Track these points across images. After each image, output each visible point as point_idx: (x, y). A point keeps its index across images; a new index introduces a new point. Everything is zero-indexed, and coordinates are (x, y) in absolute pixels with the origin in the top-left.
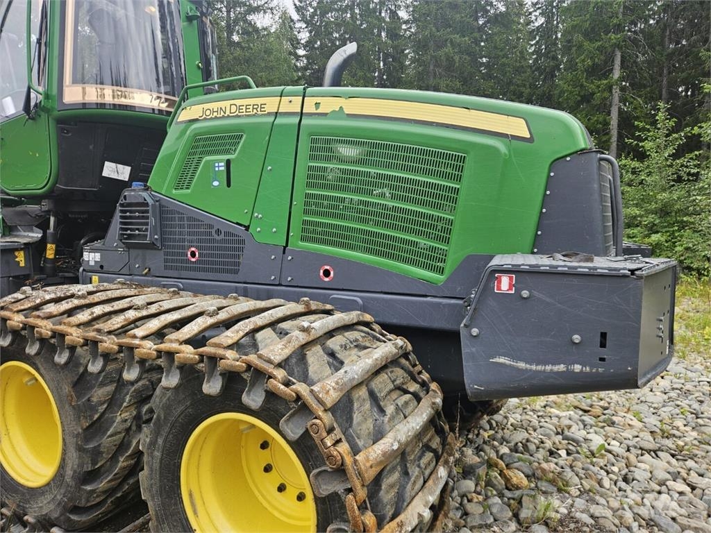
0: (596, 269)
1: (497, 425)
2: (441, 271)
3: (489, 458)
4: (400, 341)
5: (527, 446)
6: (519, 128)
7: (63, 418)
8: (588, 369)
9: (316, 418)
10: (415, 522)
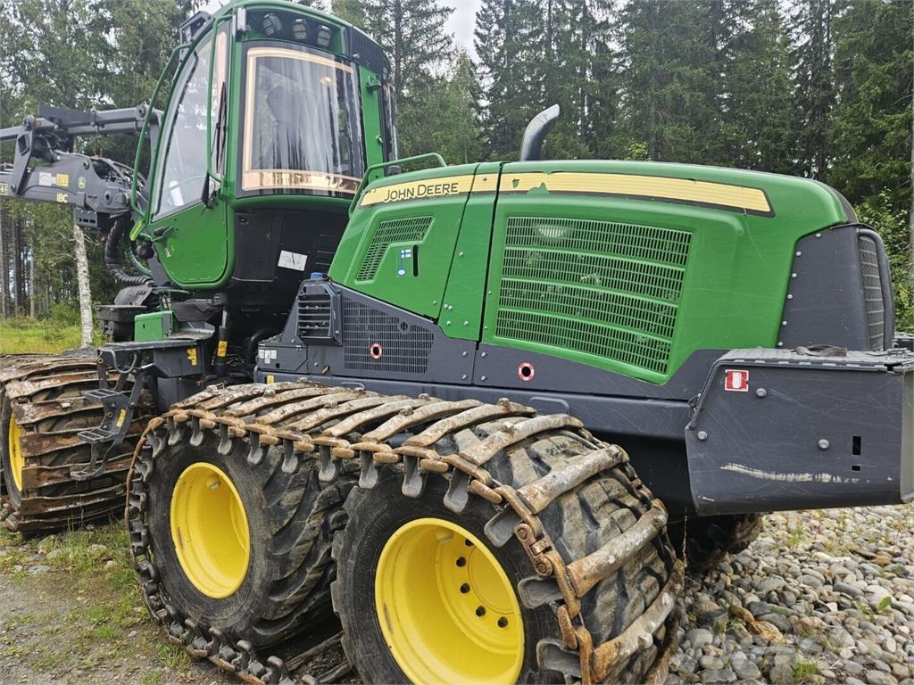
0: (845, 363)
1: (744, 569)
2: (664, 369)
3: (731, 606)
4: (614, 449)
5: (783, 595)
6: (756, 201)
7: (253, 521)
8: (839, 479)
9: (524, 522)
10: (635, 646)
